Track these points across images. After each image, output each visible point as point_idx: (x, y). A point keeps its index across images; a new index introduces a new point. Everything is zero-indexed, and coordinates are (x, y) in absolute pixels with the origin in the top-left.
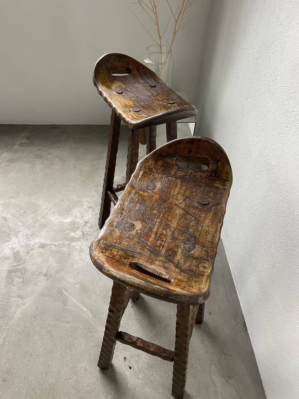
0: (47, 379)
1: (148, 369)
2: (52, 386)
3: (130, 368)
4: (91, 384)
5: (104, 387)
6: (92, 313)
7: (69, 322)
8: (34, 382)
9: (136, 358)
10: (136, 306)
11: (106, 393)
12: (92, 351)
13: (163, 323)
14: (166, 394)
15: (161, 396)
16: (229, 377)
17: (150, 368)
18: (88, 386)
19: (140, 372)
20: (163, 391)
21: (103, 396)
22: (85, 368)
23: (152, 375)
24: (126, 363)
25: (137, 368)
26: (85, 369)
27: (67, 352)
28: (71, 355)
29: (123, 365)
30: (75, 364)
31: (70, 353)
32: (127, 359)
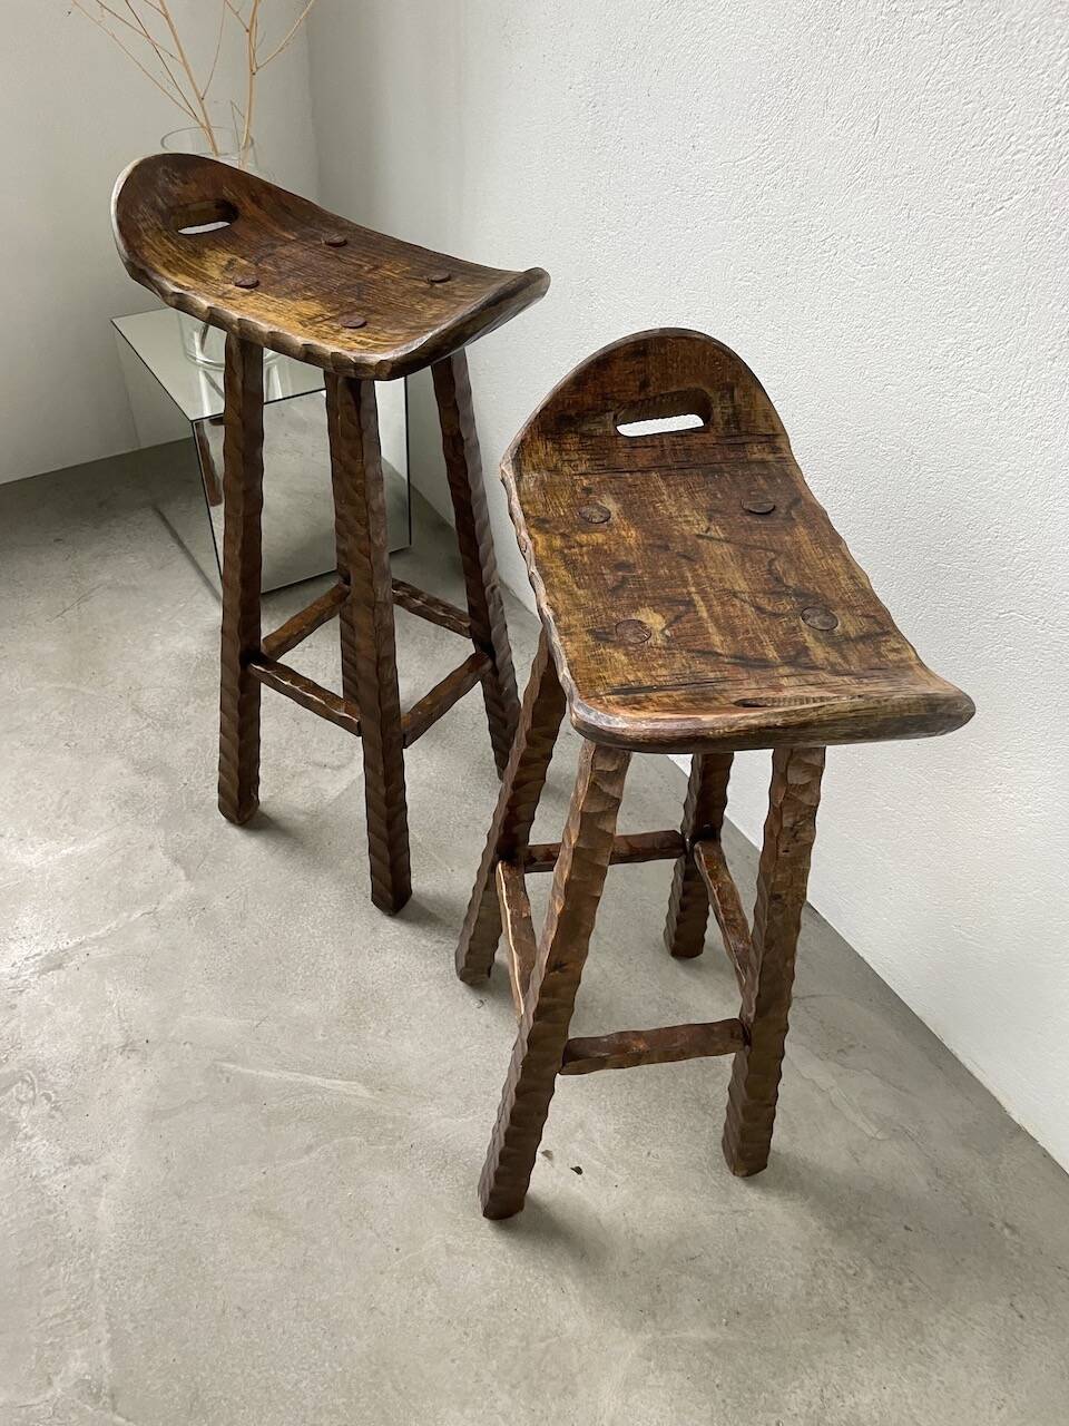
0: (345, 1348)
1: (628, 1145)
2: (373, 1359)
3: (578, 1171)
4: (493, 1282)
5: (534, 1266)
6: (366, 1082)
7: (310, 1148)
8: (304, 1384)
9: (579, 1135)
10: (493, 995)
11: (552, 1277)
12: (435, 1190)
13: (595, 1003)
14: (713, 1182)
15: (705, 1195)
16: (842, 1050)
17: (634, 1140)
18: (487, 1293)
19: (610, 1166)
20: (702, 1178)
21: (548, 1291)
22: (447, 1246)
23: (649, 1154)
24: (557, 1165)
25: (598, 1160)
26: (449, 1250)
27: (359, 1237)
28: (378, 1235)
29: (554, 1172)
30: (406, 1253)
31: (370, 1234)
32: (554, 1154)
